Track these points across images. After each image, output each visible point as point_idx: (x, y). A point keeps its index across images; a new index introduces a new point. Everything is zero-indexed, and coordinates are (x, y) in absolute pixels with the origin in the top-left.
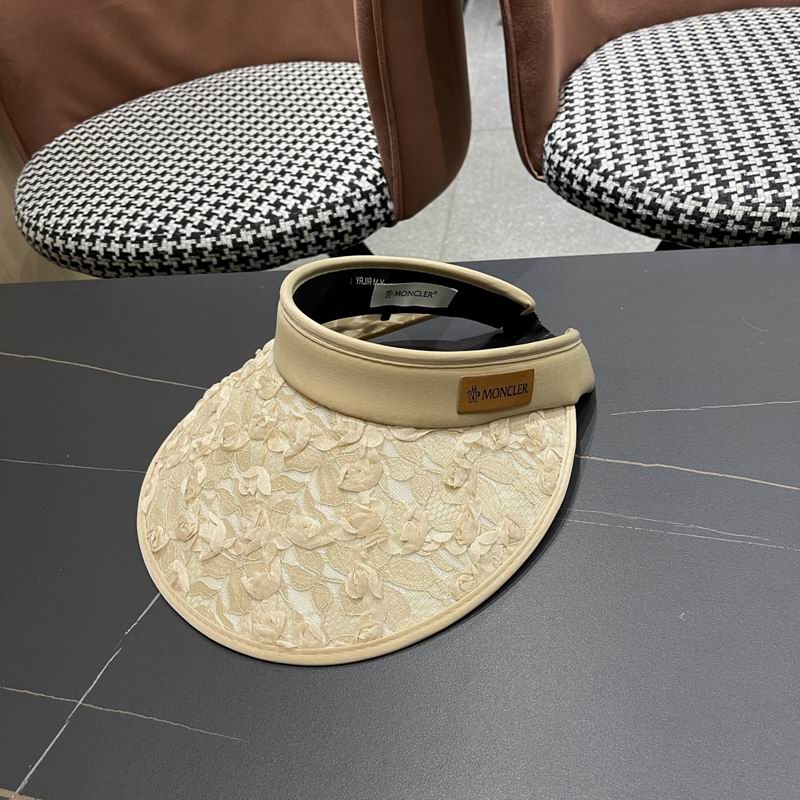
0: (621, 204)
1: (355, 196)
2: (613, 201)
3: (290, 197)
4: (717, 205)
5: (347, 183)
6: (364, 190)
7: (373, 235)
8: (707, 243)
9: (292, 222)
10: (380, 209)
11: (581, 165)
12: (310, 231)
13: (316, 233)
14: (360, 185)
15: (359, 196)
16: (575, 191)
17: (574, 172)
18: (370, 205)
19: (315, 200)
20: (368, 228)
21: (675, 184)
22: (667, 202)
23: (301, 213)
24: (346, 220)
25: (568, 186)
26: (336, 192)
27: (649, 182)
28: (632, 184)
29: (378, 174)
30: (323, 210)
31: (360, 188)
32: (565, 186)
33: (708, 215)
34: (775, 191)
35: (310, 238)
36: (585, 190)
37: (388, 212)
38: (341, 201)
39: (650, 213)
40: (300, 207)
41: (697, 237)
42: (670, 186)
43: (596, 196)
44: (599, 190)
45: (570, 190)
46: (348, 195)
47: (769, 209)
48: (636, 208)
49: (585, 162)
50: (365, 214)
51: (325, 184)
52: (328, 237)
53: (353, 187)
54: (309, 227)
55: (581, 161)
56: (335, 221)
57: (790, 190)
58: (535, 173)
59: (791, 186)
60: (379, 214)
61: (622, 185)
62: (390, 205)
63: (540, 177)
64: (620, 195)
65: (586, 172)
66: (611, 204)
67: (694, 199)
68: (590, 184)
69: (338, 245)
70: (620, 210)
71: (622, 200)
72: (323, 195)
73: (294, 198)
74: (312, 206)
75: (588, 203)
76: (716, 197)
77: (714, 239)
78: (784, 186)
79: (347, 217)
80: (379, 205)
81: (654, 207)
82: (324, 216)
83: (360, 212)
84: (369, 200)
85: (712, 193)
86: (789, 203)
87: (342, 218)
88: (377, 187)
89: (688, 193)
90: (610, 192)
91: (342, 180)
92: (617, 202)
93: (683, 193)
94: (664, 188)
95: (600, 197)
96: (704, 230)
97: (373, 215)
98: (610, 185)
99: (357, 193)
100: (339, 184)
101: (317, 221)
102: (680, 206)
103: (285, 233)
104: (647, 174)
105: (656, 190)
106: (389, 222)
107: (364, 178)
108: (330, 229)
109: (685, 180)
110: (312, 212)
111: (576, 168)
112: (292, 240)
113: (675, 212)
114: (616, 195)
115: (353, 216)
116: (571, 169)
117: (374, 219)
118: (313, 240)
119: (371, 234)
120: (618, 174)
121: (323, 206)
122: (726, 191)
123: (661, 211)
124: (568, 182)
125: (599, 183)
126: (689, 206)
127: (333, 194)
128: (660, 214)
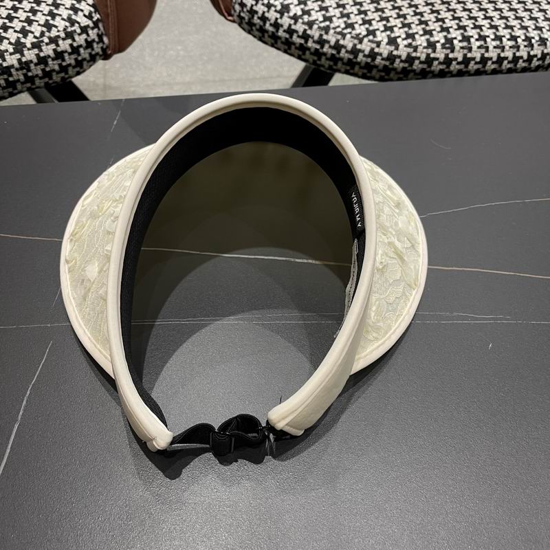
0: (310, 44)
1: (75, 31)
2: (302, 41)
3: (10, 31)
4: (388, 47)
5: (65, 18)
6: (82, 25)
7: (92, 67)
8: (377, 76)
9: (18, 56)
10: (98, 43)
11: (273, 9)
12: (36, 65)
13: (42, 66)
14: (79, 20)
15: (79, 31)
16: (267, 31)
17: (266, 15)
18: (89, 40)
19: (38, 34)
20: (88, 62)
21: (353, 28)
22: (348, 43)
23: (25, 46)
24: (70, 54)
25: (261, 26)
26: (56, 27)
27: (332, 25)
28: (319, 28)
29: (92, 9)
30: (47, 44)
31: (79, 23)
32: (258, 27)
33: (381, 54)
34: (427, 37)
35: (36, 71)
36: (277, 31)
37: (105, 47)
38: (63, 35)
39: (334, 52)
40: (23, 40)
41: (370, 71)
42: (349, 30)
43: (287, 36)
44: (290, 31)
45: (262, 30)
46: (69, 29)
47: (425, 50)
48: (322, 47)
49: (275, 6)
50: (86, 48)
51: (44, 18)
52: (54, 70)
53: (72, 22)
54: (35, 60)
55: (273, 5)
56: (59, 55)
57: (438, 36)
58: (226, 14)
59: (438, 32)
60: (97, 48)
61: (311, 28)
62: (105, 39)
63: (230, 18)
64: (309, 36)
65: (278, 16)
66: (301, 44)
67: (369, 41)
68: (282, 26)
69: (63, 78)
70: (309, 49)
71: (310, 40)
72: (44, 29)
73: (15, 31)
74: (35, 40)
75: (279, 42)
76: (386, 40)
77: (383, 74)
78: (434, 32)
79: (70, 50)
80: (97, 40)
81: (338, 47)
82: (48, 50)
83: (81, 46)
84: (88, 35)
85: (382, 37)
86: (438, 45)
87: (66, 52)
88: (94, 23)
89: (365, 36)
90: (300, 34)
91: (60, 15)
92: (306, 42)
93: (361, 36)
94: (345, 31)
95: (291, 37)
96: (376, 67)
97: (93, 49)
98: (300, 27)
99: (76, 28)
100: (58, 18)
101: (42, 55)
102: (359, 47)
103: (12, 66)
104: (330, 19)
105: (339, 33)
106: (106, 56)
107: (80, 13)
108: (55, 62)
109: (360, 25)
110: (37, 45)
111: (268, 11)
112: (20, 73)
113: (355, 51)
114: (305, 36)
115: (75, 50)
116: (264, 12)
117: (93, 53)
118: (40, 73)
119: (91, 66)
120: (306, 18)
121: (46, 40)
122: (393, 35)
123: (343, 51)
124: (261, 23)
125: (290, 25)
126: (366, 46)
127: (54, 28)
128: (343, 53)
